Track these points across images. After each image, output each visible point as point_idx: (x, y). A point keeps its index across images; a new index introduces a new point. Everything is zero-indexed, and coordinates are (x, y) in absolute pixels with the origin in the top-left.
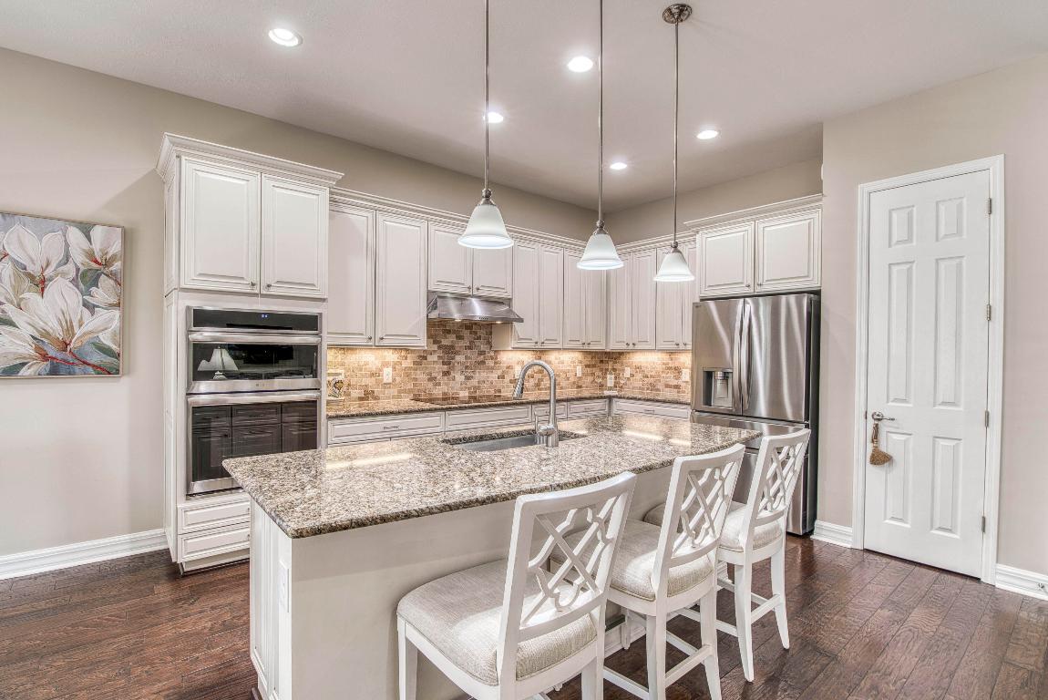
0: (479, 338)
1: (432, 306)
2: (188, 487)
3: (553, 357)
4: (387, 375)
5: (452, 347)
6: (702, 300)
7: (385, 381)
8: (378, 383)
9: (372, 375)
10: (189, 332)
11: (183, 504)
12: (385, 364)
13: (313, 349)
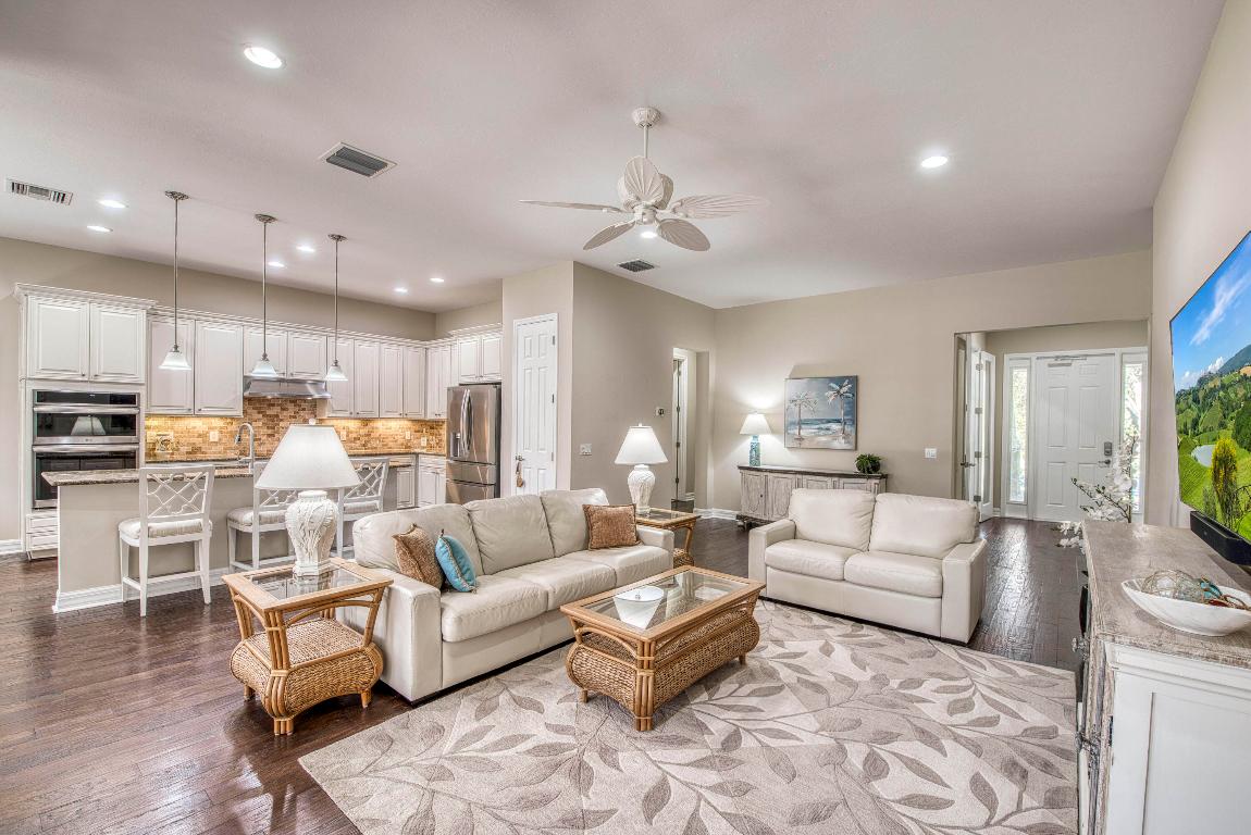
0: (304, 409)
1: (247, 386)
2: (34, 503)
3: (379, 424)
4: (214, 436)
5: (277, 416)
6: (461, 385)
7: (212, 440)
8: (204, 442)
9: (200, 436)
10: (35, 405)
11: (30, 515)
12: (211, 428)
13: (133, 417)
